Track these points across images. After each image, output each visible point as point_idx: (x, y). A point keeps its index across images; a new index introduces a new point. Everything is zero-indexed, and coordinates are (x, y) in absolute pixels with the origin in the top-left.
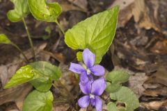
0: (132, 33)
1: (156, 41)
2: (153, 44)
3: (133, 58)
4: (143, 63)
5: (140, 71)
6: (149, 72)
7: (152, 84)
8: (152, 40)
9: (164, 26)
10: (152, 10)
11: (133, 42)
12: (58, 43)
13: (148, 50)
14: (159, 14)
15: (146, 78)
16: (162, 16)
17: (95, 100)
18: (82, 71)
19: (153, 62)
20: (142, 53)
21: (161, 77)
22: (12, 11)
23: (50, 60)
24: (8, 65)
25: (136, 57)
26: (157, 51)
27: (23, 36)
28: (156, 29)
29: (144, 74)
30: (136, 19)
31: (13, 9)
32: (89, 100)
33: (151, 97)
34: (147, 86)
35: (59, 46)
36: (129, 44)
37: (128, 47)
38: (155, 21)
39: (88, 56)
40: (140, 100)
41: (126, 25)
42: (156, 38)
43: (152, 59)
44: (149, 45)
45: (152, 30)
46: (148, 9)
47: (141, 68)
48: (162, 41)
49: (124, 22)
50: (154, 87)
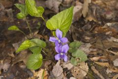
0: (82, 23)
1: (95, 27)
2: (94, 28)
3: (84, 36)
4: (89, 38)
5: (87, 43)
6: (92, 43)
7: (94, 48)
8: (93, 27)
9: (99, 19)
10: (92, 11)
11: (83, 28)
12: (44, 30)
13: (91, 32)
14: (96, 13)
15: (90, 45)
16: (98, 14)
17: (63, 56)
18: (56, 41)
19: (94, 38)
20: (88, 33)
21: (98, 45)
22: (19, 14)
23: (41, 39)
24: (19, 42)
25: (85, 36)
26: (96, 32)
27: (27, 28)
28: (95, 21)
29: (89, 44)
30: (84, 16)
31: (20, 12)
32: (60, 56)
33: (93, 55)
34: (91, 50)
35: (45, 32)
36: (81, 29)
37: (81, 30)
38: (94, 17)
39: (59, 33)
40: (88, 57)
41: (79, 20)
42: (95, 25)
43: (94, 36)
44: (92, 29)
45: (93, 21)
46: (90, 11)
47: (88, 41)
48: (98, 27)
49: (78, 18)
50: (95, 50)
